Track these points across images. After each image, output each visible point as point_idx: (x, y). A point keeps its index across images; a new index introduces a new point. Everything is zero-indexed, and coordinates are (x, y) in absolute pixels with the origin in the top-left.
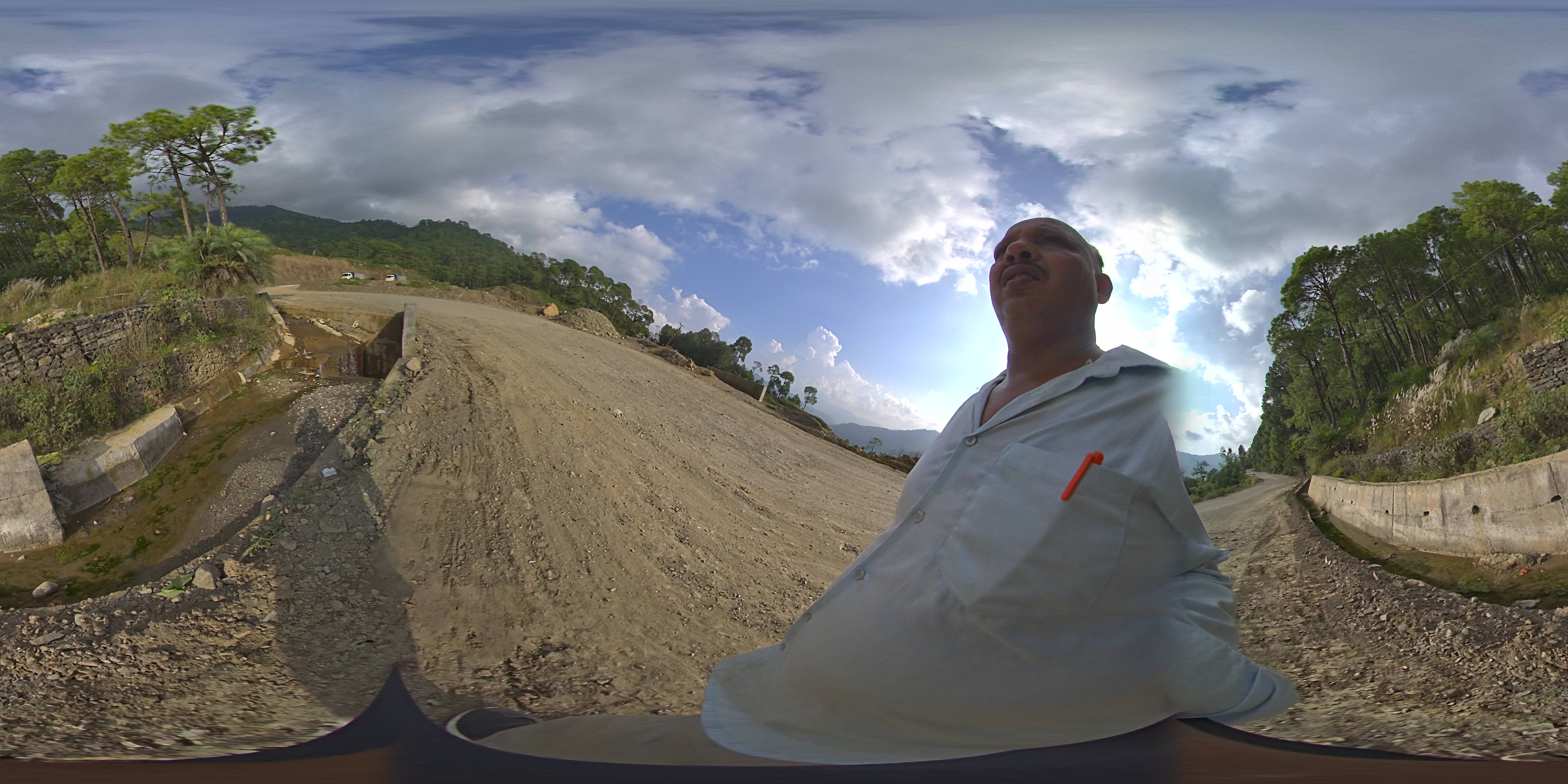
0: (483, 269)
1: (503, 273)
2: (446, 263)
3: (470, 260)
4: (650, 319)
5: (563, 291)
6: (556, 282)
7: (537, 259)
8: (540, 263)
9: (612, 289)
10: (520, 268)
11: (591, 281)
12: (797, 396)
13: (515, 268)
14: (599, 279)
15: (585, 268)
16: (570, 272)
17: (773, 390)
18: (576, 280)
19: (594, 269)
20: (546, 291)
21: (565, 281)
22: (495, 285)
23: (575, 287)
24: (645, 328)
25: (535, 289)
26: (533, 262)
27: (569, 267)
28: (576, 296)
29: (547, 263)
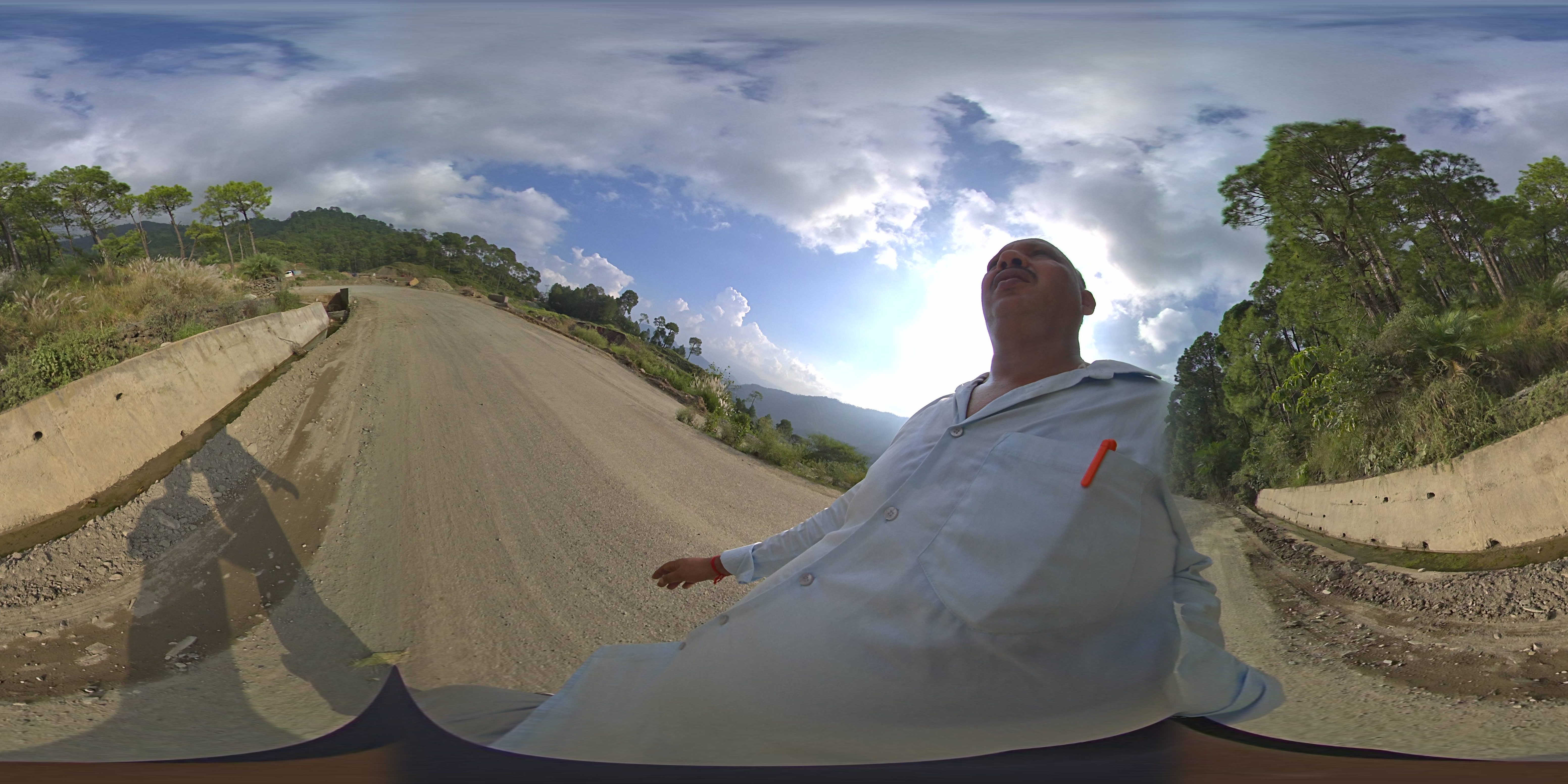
0: (366, 251)
1: (386, 253)
2: (328, 250)
3: (351, 244)
4: (537, 279)
5: (447, 262)
6: (440, 255)
7: (418, 234)
8: (423, 239)
9: (496, 254)
10: (402, 245)
11: (473, 249)
12: (682, 347)
13: (398, 246)
14: (481, 247)
15: (466, 238)
16: (450, 244)
17: (657, 341)
18: (458, 251)
19: (476, 238)
20: (431, 265)
21: (448, 253)
22: (380, 265)
23: (459, 257)
24: (533, 288)
25: (420, 264)
26: (415, 238)
27: (449, 239)
28: (460, 265)
29: (428, 238)
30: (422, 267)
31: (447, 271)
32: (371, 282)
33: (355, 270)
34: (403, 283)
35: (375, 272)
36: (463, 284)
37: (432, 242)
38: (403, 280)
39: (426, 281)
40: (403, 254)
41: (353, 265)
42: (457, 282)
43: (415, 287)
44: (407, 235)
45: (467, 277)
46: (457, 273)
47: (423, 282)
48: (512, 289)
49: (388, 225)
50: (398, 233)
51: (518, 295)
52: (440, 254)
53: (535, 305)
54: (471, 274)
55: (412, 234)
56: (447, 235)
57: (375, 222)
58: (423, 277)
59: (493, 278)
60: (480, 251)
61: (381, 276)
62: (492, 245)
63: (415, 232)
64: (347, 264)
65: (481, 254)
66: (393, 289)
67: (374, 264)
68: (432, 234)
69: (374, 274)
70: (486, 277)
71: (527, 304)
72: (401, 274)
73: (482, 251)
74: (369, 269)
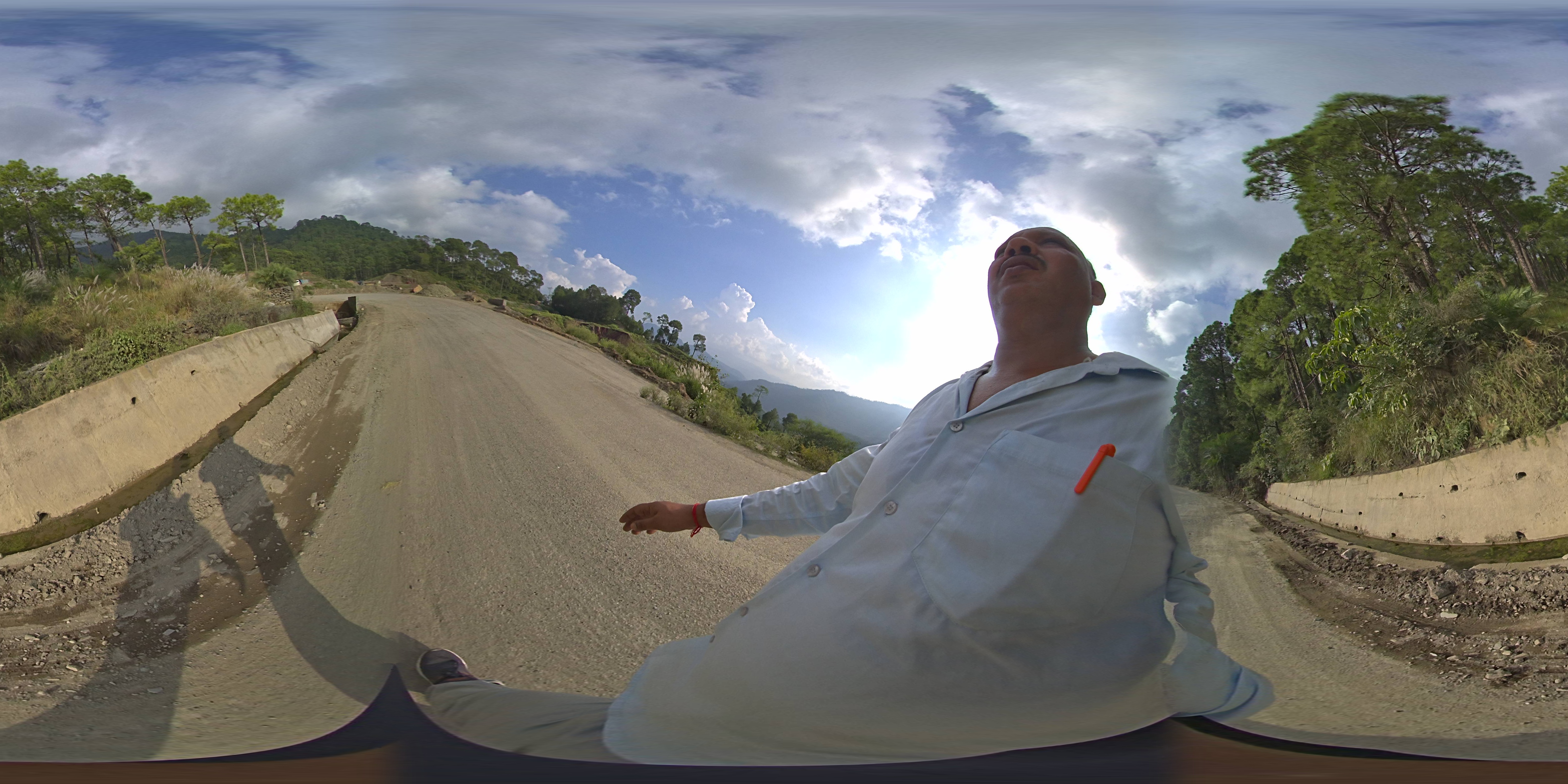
1: (390, 260)
2: (334, 259)
3: (356, 252)
4: (540, 282)
5: (450, 268)
7: (422, 241)
8: (425, 245)
9: (498, 259)
10: (406, 252)
11: (475, 254)
12: (686, 344)
13: (402, 253)
14: (483, 252)
15: (468, 243)
16: (453, 249)
17: (662, 339)
18: (461, 256)
19: (478, 243)
20: (435, 271)
21: (451, 259)
22: (385, 272)
23: (462, 263)
24: (537, 291)
25: (424, 270)
26: (418, 244)
27: (452, 245)
28: (463, 271)
29: (431, 244)
30: (426, 274)
31: (450, 277)
32: (376, 289)
33: (360, 278)
34: (408, 290)
35: (380, 280)
36: (466, 290)
37: (435, 249)
38: (407, 287)
39: (429, 288)
40: (407, 261)
41: (358, 273)
42: (461, 287)
43: (419, 293)
44: (411, 242)
45: (470, 282)
46: (460, 278)
47: (427, 289)
48: (515, 293)
49: (392, 232)
50: (402, 240)
51: (522, 299)
52: (443, 260)
53: (539, 308)
54: (474, 279)
55: (415, 240)
56: (449, 241)
57: (379, 229)
58: (427, 283)
59: (496, 282)
60: (482, 256)
61: (386, 283)
62: (493, 250)
63: (418, 239)
64: (352, 273)
65: (484, 259)
66: (397, 296)
67: (379, 272)
68: (435, 240)
69: (380, 282)
70: (489, 282)
71: (530, 308)
72: (405, 280)
73: (484, 256)
74: (375, 276)
